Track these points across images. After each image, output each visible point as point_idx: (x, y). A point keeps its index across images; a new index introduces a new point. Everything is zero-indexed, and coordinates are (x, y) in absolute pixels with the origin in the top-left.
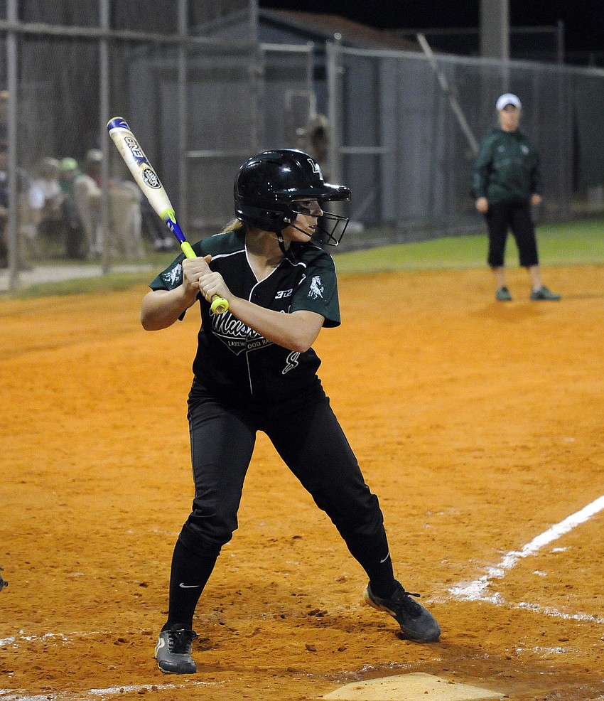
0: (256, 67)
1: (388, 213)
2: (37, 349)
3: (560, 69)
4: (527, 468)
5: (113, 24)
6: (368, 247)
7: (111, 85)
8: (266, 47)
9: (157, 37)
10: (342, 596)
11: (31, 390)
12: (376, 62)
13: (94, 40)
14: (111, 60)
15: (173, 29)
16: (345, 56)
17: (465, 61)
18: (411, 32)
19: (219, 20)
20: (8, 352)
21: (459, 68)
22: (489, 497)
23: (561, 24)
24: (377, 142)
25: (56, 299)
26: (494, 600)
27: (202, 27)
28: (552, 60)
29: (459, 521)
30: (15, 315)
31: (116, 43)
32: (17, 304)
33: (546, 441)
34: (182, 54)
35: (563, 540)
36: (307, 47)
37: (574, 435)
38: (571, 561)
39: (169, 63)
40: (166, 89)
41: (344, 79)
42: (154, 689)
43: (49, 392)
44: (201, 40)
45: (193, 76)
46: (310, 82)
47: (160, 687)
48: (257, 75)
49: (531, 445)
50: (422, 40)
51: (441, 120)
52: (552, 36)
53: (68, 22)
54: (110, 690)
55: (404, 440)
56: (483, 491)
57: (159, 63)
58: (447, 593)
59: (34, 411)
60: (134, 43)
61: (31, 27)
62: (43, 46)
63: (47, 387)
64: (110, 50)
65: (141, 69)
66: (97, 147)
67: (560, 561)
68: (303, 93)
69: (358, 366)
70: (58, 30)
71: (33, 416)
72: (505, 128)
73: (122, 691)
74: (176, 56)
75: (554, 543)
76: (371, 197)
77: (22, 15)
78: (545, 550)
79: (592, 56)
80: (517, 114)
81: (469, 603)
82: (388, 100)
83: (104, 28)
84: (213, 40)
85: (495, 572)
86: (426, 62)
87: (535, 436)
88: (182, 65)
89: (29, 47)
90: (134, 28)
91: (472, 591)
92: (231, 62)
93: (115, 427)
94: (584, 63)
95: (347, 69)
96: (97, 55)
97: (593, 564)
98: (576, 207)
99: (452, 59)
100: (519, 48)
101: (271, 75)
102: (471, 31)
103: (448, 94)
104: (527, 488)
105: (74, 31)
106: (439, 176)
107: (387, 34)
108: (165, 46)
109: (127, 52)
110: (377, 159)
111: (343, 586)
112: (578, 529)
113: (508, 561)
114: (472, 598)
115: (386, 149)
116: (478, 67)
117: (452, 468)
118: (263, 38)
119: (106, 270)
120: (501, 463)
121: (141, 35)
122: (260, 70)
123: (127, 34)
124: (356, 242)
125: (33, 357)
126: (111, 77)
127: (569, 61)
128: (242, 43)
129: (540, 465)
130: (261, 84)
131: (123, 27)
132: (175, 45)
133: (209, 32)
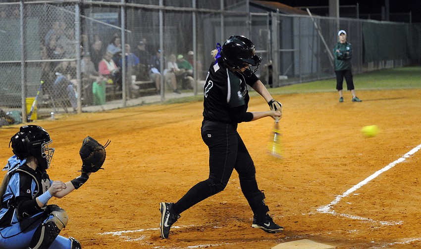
0: (248, 21)
1: (296, 72)
2: (171, 123)
3: (358, 20)
4: (345, 165)
5: (197, 6)
6: (289, 85)
7: (197, 28)
8: (252, 14)
9: (213, 11)
10: (278, 212)
11: (169, 138)
12: (292, 19)
13: (191, 12)
14: (196, 19)
15: (219, 8)
16: (280, 16)
17: (324, 18)
18: (304, 7)
19: (235, 4)
20: (160, 124)
21: (321, 20)
22: (331, 175)
23: (358, 4)
24: (293, 48)
25: (178, 105)
26: (333, 213)
27: (229, 7)
28: (355, 17)
29: (320, 184)
30: (163, 110)
31: (198, 13)
32: (164, 107)
33: (352, 155)
34: (222, 17)
35: (358, 191)
36: (267, 14)
37: (362, 152)
38: (360, 199)
39: (217, 19)
40: (216, 29)
41: (280, 25)
42: (211, 246)
43: (175, 138)
44: (229, 11)
45: (226, 24)
46: (268, 26)
47: (213, 245)
48: (249, 24)
49: (347, 156)
50: (308, 10)
51: (315, 38)
52: (355, 8)
53: (181, 6)
54: (195, 247)
55: (301, 155)
56: (329, 173)
57: (214, 19)
58: (316, 210)
59: (169, 145)
60: (205, 13)
61: (168, 8)
62: (172, 15)
63: (174, 136)
64: (196, 16)
65: (208, 21)
66: (192, 50)
67: (356, 199)
68: (266, 30)
69: (285, 128)
70: (178, 9)
71: (169, 147)
72: (341, 42)
73: (199, 247)
74: (220, 17)
75: (354, 192)
76: (291, 66)
77: (165, 4)
78: (351, 195)
79: (369, 16)
80: (345, 36)
81: (324, 214)
82: (296, 32)
83: (194, 8)
84: (234, 11)
85: (333, 203)
86: (310, 18)
87: (348, 153)
88: (222, 20)
89: (167, 15)
90: (204, 8)
91: (325, 209)
92: (239, 19)
93: (198, 151)
94: (366, 18)
95: (281, 21)
96: (192, 17)
97: (368, 200)
98: (364, 69)
99: (319, 17)
100: (343, 13)
101: (254, 23)
102: (326, 7)
103: (317, 30)
104: (345, 172)
105: (183, 9)
106: (315, 59)
107: (295, 8)
108: (216, 14)
109: (202, 16)
110: (293, 53)
111: (279, 208)
112: (363, 187)
113: (338, 199)
114: (325, 212)
115: (296, 49)
116: (328, 20)
117: (318, 165)
118: (251, 11)
119: (196, 94)
120: (336, 163)
121: (207, 10)
122: (250, 22)
123: (202, 10)
124: (285, 83)
125: (169, 126)
126: (197, 25)
127: (360, 17)
128: (244, 13)
129: (350, 163)
130: (251, 26)
131: (201, 8)
132: (219, 13)
133: (231, 9)
